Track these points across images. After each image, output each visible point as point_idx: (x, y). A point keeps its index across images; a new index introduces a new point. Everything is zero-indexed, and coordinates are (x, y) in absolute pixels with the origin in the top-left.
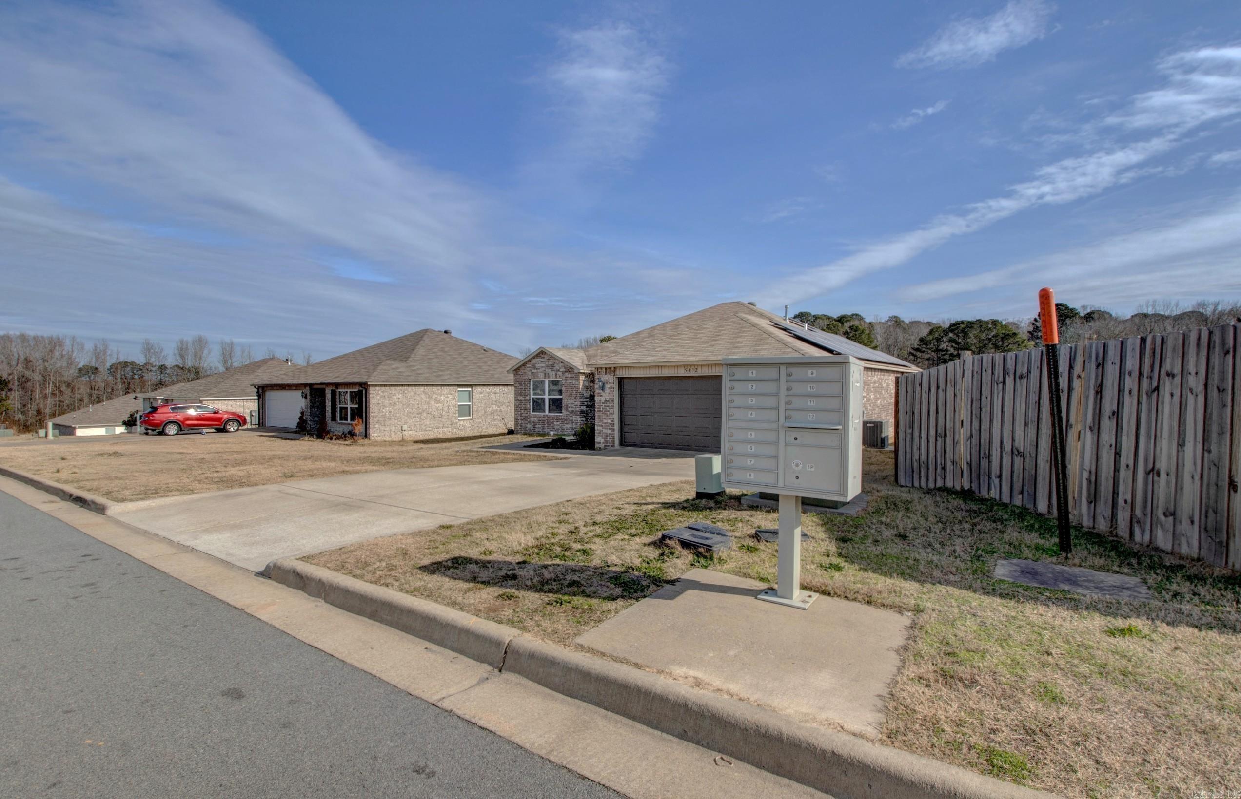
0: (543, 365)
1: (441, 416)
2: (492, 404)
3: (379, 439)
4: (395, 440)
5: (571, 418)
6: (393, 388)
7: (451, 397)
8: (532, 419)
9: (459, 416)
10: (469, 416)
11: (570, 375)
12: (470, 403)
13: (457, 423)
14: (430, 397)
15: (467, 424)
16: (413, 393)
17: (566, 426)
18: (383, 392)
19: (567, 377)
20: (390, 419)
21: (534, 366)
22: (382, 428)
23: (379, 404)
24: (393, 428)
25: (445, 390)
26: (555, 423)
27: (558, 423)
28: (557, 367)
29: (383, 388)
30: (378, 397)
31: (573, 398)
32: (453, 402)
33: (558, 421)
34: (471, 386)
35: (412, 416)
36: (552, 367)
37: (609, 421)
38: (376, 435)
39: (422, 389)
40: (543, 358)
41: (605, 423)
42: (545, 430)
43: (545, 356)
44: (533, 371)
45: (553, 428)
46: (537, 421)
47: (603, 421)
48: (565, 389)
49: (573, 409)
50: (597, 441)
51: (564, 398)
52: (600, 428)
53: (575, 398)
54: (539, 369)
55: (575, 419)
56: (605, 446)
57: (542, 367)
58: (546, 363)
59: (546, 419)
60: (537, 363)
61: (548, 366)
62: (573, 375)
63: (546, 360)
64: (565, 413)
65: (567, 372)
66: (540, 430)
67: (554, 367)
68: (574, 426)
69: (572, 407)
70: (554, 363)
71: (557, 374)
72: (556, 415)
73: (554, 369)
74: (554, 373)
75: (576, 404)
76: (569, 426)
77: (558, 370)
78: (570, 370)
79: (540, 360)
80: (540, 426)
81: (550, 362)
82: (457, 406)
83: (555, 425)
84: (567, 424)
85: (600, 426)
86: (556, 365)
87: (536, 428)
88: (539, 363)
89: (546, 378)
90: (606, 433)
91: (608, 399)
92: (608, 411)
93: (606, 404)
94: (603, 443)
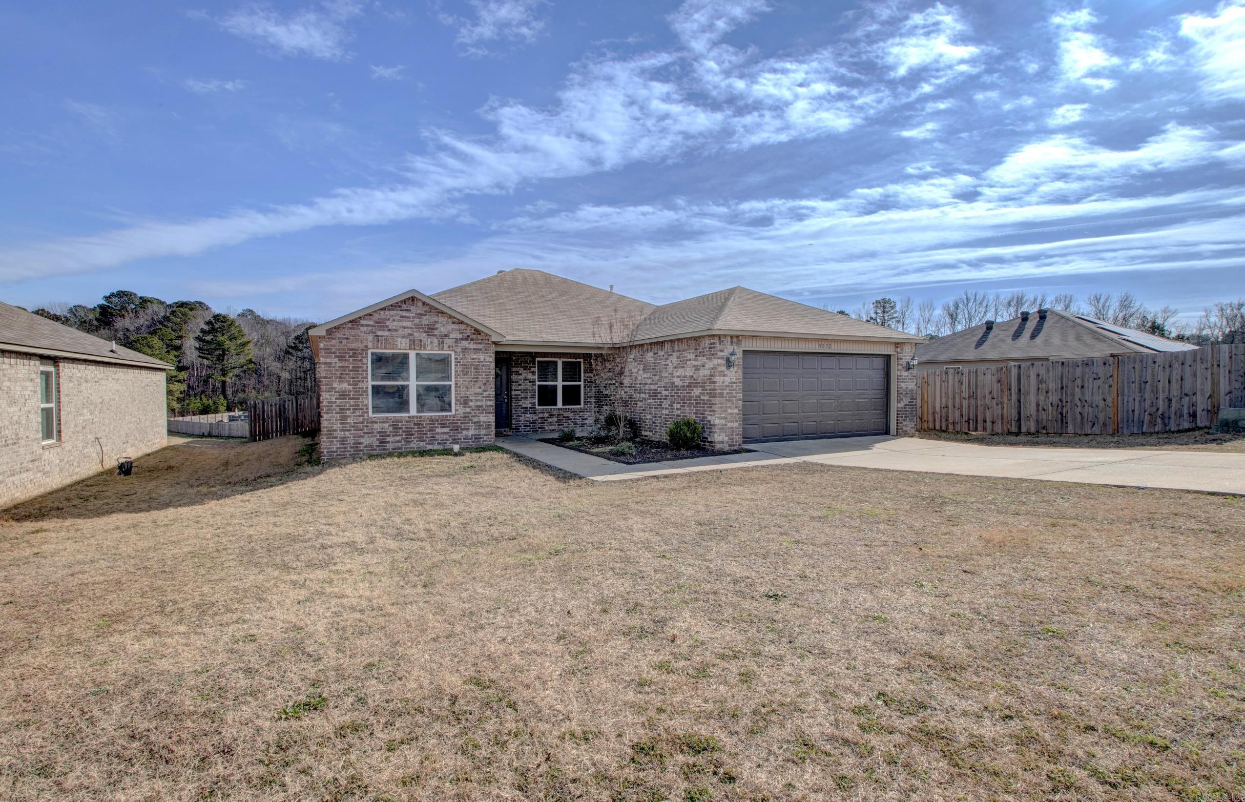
0: (409, 324)
2: (83, 405)
5: (475, 420)
8: (376, 426)
9: (43, 439)
10: (52, 436)
11: (472, 346)
12: (54, 405)
13: (41, 456)
15: (54, 457)
17: (465, 432)
19: (465, 350)
21: (381, 324)
26: (438, 430)
27: (447, 430)
28: (443, 330)
31: (478, 384)
32: (34, 400)
33: (443, 426)
34: (55, 360)
36: (430, 330)
40: (407, 310)
41: (731, 414)
42: (412, 445)
43: (412, 308)
44: (379, 333)
45: (433, 439)
46: (391, 429)
47: (726, 411)
48: (461, 368)
49: (479, 403)
50: (719, 443)
51: (456, 384)
52: (723, 422)
53: (485, 384)
54: (396, 330)
55: (484, 419)
56: (730, 446)
57: (404, 328)
58: (417, 321)
59: (415, 424)
60: (394, 320)
61: (419, 327)
62: (480, 346)
63: (420, 314)
64: (461, 411)
65: (466, 340)
66: (400, 445)
67: (436, 329)
68: (483, 432)
69: (476, 400)
70: (436, 322)
71: (443, 342)
72: (439, 416)
73: (436, 332)
74: (435, 341)
75: (485, 394)
76: (472, 432)
77: (446, 336)
78: (474, 337)
79: (404, 314)
80: (399, 438)
81: (425, 320)
82: (40, 411)
83: (438, 433)
84: (467, 429)
85: (722, 418)
86: (437, 326)
87: (388, 442)
88: (398, 321)
89: (414, 349)
90: (732, 428)
91: (733, 380)
92: (735, 397)
93: (732, 386)
94: (728, 442)
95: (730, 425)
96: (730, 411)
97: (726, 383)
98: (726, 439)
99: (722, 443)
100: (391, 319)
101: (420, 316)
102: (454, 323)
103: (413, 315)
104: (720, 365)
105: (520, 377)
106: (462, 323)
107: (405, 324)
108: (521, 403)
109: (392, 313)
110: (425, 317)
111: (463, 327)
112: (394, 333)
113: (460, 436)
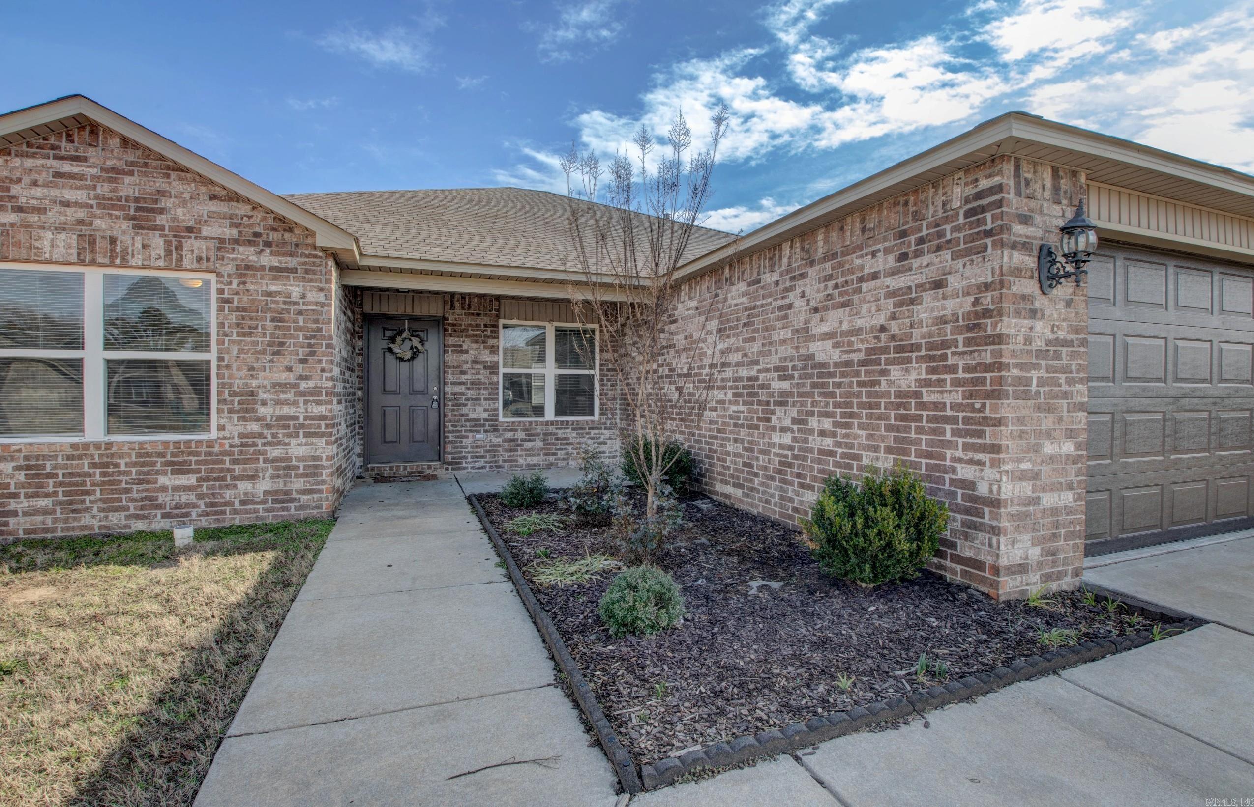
5: (275, 452)
11: (267, 259)
17: (244, 486)
19: (245, 270)
26: (163, 480)
27: (190, 480)
28: (184, 214)
31: (287, 360)
33: (180, 469)
36: (143, 213)
40: (76, 159)
41: (1052, 459)
42: (86, 520)
43: (91, 152)
45: (151, 502)
46: (21, 477)
47: (1036, 449)
48: (233, 318)
49: (286, 410)
51: (220, 359)
52: (1026, 489)
53: (303, 361)
54: (42, 210)
55: (302, 451)
56: (1047, 578)
57: (67, 204)
58: (103, 189)
59: (94, 465)
60: (35, 183)
61: (108, 204)
62: (291, 262)
63: (113, 169)
64: (234, 429)
65: (250, 243)
66: (49, 520)
67: (162, 211)
68: (298, 484)
69: (278, 402)
70: (162, 193)
71: (179, 247)
72: (166, 443)
73: (161, 220)
74: (158, 243)
75: (304, 385)
76: (264, 485)
77: (190, 230)
78: (274, 236)
79: (67, 167)
80: (44, 503)
81: (129, 187)
83: (164, 489)
84: (252, 478)
85: (1023, 476)
86: (165, 203)
87: (15, 514)
88: (46, 185)
89: (93, 263)
90: (1055, 511)
91: (1061, 334)
92: (1065, 395)
93: (1057, 356)
94: (1040, 564)
95: (1049, 500)
96: (1049, 448)
97: (1039, 344)
98: (1035, 553)
99: (1022, 568)
100: (26, 180)
101: (114, 174)
102: (213, 197)
103: (94, 171)
104: (1017, 272)
105: (464, 357)
106: (236, 198)
107: (69, 195)
108: (465, 410)
109: (29, 163)
110: (127, 179)
111: (242, 209)
112: (34, 218)
113: (228, 494)
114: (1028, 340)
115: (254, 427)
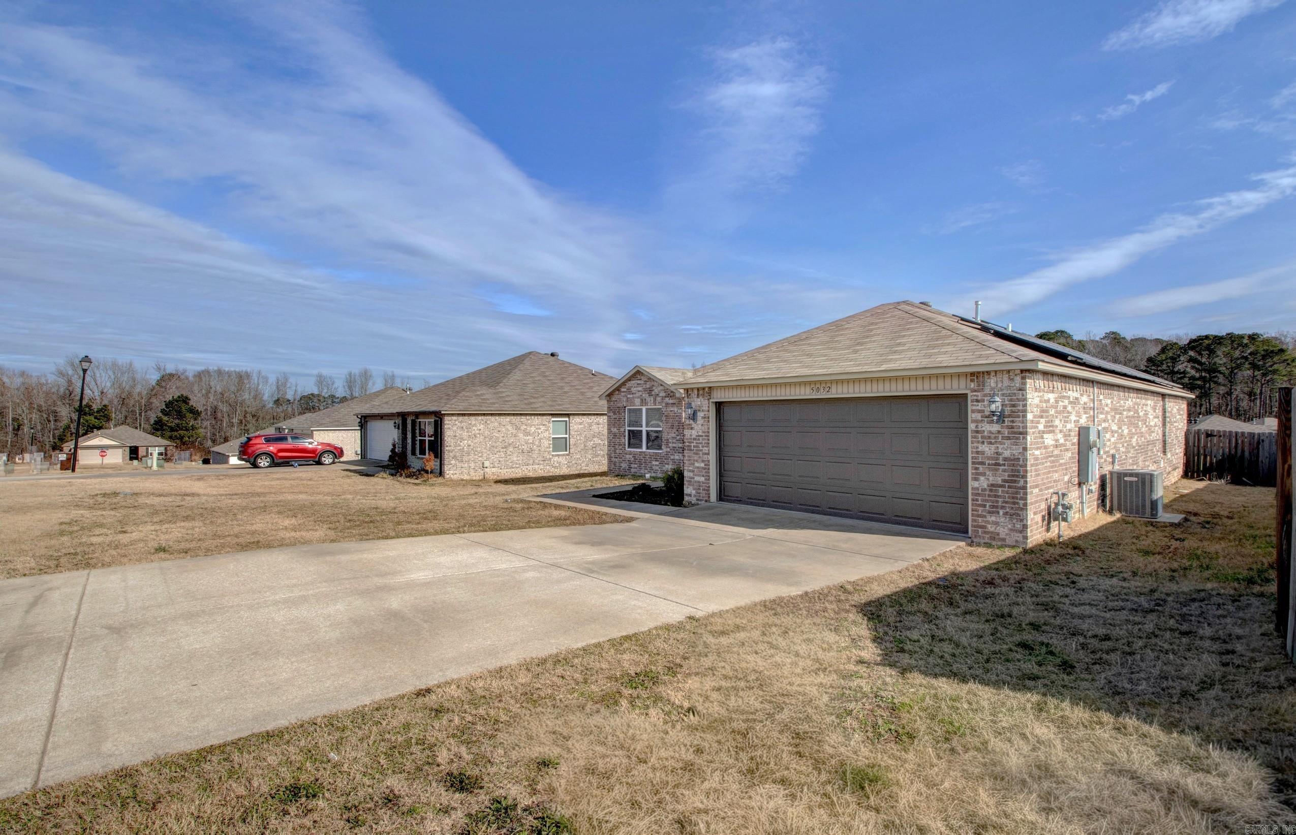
0: (640, 389)
1: (531, 451)
2: (594, 436)
3: (455, 477)
4: (474, 478)
5: (672, 457)
6: (473, 418)
7: (543, 428)
8: (628, 456)
9: (553, 451)
10: (566, 451)
11: (671, 401)
12: (567, 436)
13: (550, 459)
14: (518, 428)
15: (563, 460)
16: (496, 424)
17: (667, 466)
18: (461, 422)
19: (667, 404)
20: (468, 454)
21: (629, 391)
22: (459, 465)
23: (455, 436)
24: (472, 465)
25: (536, 420)
26: (654, 463)
27: (657, 463)
28: (656, 391)
29: (461, 418)
30: (455, 428)
31: (674, 430)
32: (546, 434)
33: (656, 460)
34: (568, 415)
35: (496, 450)
36: (650, 391)
37: (702, 465)
38: (452, 472)
39: (508, 419)
40: (638, 380)
41: (698, 467)
44: (629, 396)
46: (633, 459)
47: (694, 464)
48: (665, 418)
49: (674, 445)
50: (687, 495)
52: (692, 474)
54: (636, 393)
55: (678, 457)
56: (697, 499)
57: (638, 391)
58: (642, 387)
59: (643, 457)
60: (633, 387)
61: (644, 390)
67: (653, 391)
69: (673, 443)
70: (651, 387)
71: (656, 400)
74: (653, 399)
75: (678, 438)
76: (671, 466)
81: (646, 386)
82: (551, 439)
85: (690, 471)
86: (654, 388)
88: (635, 387)
89: (645, 405)
90: (699, 482)
91: (700, 434)
92: (701, 450)
93: (699, 440)
94: (695, 496)
95: (697, 478)
96: (697, 464)
97: (694, 436)
98: (694, 492)
99: (690, 495)
104: (687, 418)
106: (663, 386)
107: (638, 389)
110: (645, 384)
112: (635, 395)
114: (691, 435)
115: (668, 450)
